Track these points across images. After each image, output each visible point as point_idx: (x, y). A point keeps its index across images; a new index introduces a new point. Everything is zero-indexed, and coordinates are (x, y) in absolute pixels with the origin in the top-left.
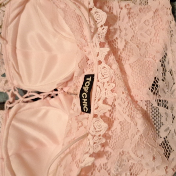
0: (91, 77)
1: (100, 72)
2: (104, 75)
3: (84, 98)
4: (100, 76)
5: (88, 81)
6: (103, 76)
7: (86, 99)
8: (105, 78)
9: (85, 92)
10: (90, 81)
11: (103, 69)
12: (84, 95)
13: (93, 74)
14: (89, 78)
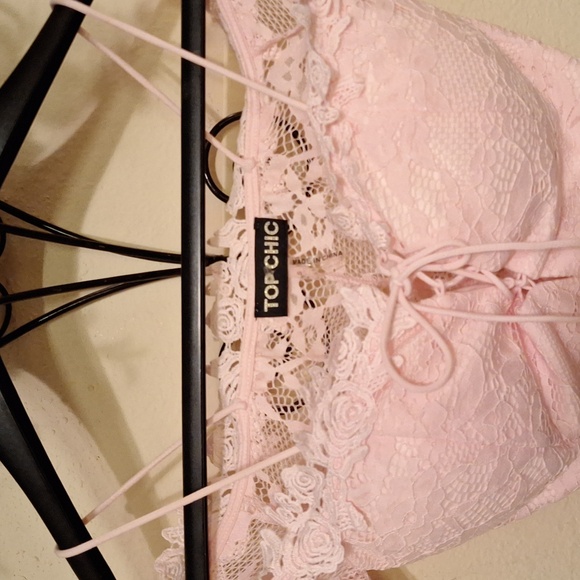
0: (266, 310)
1: (237, 322)
2: (229, 316)
3: (271, 255)
4: (238, 313)
5: (270, 301)
6: (231, 313)
7: (267, 255)
8: (227, 307)
9: (271, 270)
10: (266, 301)
11: (228, 329)
12: (271, 262)
13: (260, 319)
14: (269, 308)
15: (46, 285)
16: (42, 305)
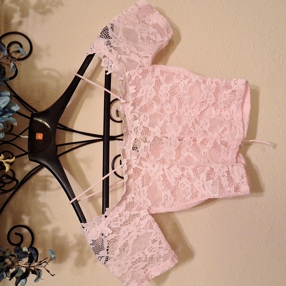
15: (66, 143)
16: (65, 149)
